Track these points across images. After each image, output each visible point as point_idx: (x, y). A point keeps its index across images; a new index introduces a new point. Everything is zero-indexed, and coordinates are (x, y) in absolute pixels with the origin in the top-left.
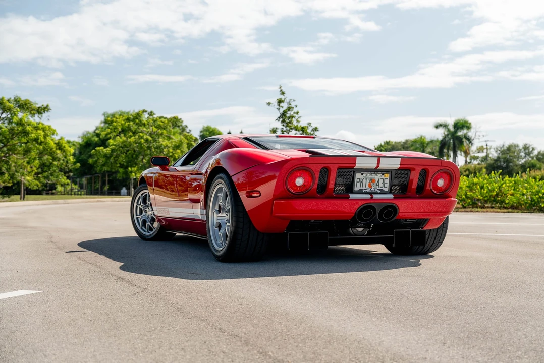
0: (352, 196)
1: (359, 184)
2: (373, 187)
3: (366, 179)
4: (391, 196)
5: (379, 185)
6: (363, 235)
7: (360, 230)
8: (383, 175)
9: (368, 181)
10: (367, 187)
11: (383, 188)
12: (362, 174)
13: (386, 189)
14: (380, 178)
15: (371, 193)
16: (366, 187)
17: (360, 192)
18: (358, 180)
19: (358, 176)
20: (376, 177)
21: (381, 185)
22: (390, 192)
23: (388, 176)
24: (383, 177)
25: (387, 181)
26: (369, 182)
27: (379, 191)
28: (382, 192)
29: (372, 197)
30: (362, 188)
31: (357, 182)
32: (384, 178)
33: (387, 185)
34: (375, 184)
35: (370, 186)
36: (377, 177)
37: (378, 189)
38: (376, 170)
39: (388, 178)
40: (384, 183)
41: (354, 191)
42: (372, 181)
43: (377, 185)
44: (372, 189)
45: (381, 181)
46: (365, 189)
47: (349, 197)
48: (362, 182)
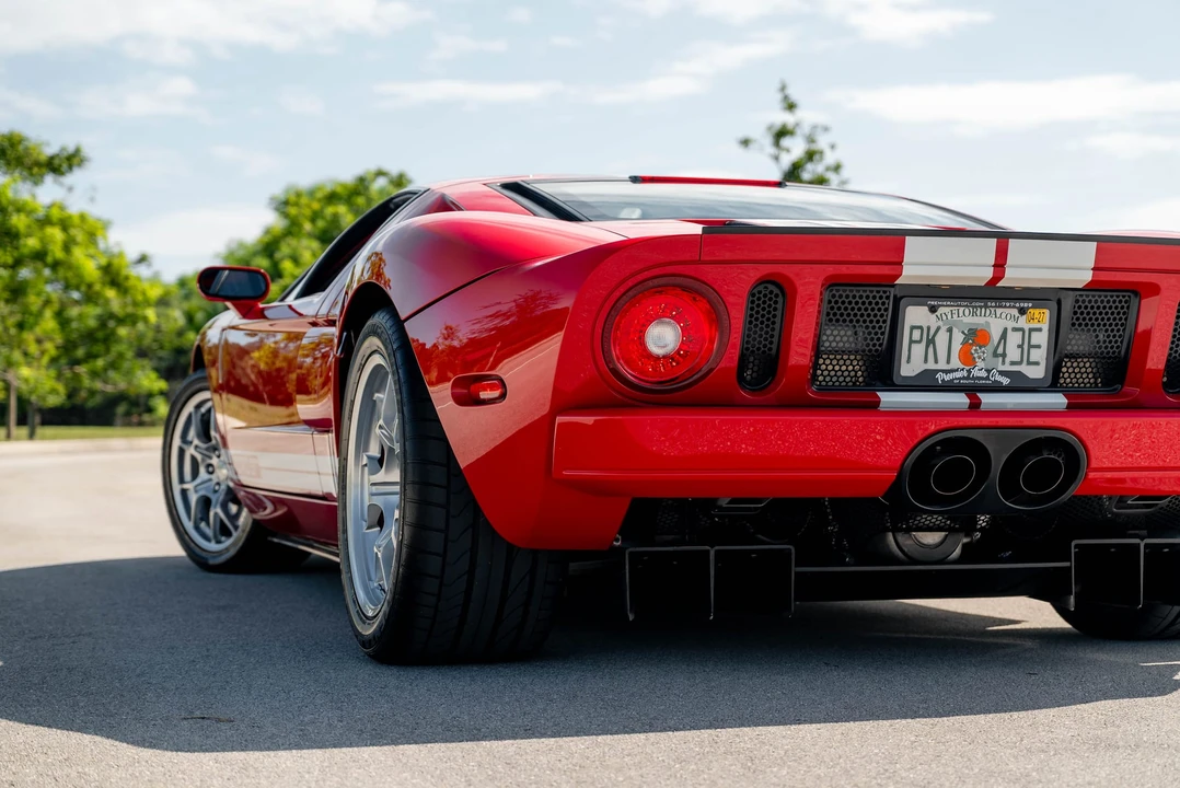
0: (888, 399)
1: (918, 350)
2: (980, 364)
3: (950, 330)
4: (1058, 400)
5: (1004, 355)
6: (942, 561)
7: (931, 538)
8: (1022, 311)
9: (958, 338)
10: (956, 363)
11: (1024, 369)
12: (933, 310)
13: (1037, 372)
14: (1011, 324)
15: (972, 389)
16: (947, 358)
17: (927, 382)
18: (916, 335)
19: (915, 315)
20: (991, 320)
21: (1013, 353)
22: (1053, 383)
23: (1042, 318)
24: (1023, 322)
25: (1042, 339)
26: (964, 343)
27: (1005, 381)
28: (1020, 385)
29: (975, 404)
30: (931, 365)
31: (911, 342)
32: (1026, 328)
33: (1040, 355)
34: (989, 349)
35: (967, 358)
36: (997, 321)
37: (1002, 373)
38: (992, 294)
39: (1045, 327)
40: (1026, 346)
41: (896, 380)
42: (976, 337)
43: (995, 355)
44: (976, 373)
45: (1014, 339)
46: (947, 372)
47: (878, 402)
48: (931, 342)
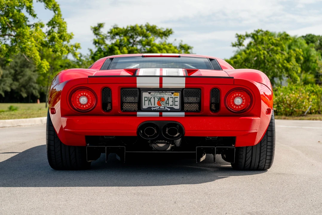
0: (139, 114)
1: (147, 102)
2: (163, 106)
3: (154, 98)
4: (183, 114)
5: (168, 103)
6: (165, 150)
7: (161, 145)
8: (172, 93)
9: (156, 100)
10: (156, 105)
11: (174, 107)
12: (150, 93)
13: (177, 108)
14: (170, 96)
15: (161, 111)
16: (154, 104)
17: (149, 110)
18: (146, 99)
19: (145, 95)
20: (165, 95)
21: (171, 103)
22: (182, 109)
23: (178, 95)
24: (173, 96)
25: (178, 99)
26: (158, 101)
27: (169, 109)
28: (173, 110)
29: (161, 115)
30: (150, 106)
31: (145, 100)
32: (174, 97)
33: (178, 103)
34: (164, 102)
35: (159, 104)
36: (166, 96)
37: (168, 108)
38: (161, 89)
39: (179, 97)
40: (174, 101)
41: (142, 109)
42: (161, 99)
43: (166, 103)
44: (161, 107)
45: (171, 100)
46: (154, 107)
47: (136, 115)
48: (150, 100)
